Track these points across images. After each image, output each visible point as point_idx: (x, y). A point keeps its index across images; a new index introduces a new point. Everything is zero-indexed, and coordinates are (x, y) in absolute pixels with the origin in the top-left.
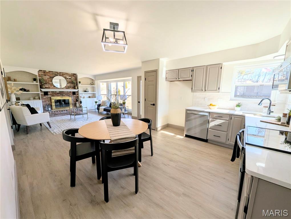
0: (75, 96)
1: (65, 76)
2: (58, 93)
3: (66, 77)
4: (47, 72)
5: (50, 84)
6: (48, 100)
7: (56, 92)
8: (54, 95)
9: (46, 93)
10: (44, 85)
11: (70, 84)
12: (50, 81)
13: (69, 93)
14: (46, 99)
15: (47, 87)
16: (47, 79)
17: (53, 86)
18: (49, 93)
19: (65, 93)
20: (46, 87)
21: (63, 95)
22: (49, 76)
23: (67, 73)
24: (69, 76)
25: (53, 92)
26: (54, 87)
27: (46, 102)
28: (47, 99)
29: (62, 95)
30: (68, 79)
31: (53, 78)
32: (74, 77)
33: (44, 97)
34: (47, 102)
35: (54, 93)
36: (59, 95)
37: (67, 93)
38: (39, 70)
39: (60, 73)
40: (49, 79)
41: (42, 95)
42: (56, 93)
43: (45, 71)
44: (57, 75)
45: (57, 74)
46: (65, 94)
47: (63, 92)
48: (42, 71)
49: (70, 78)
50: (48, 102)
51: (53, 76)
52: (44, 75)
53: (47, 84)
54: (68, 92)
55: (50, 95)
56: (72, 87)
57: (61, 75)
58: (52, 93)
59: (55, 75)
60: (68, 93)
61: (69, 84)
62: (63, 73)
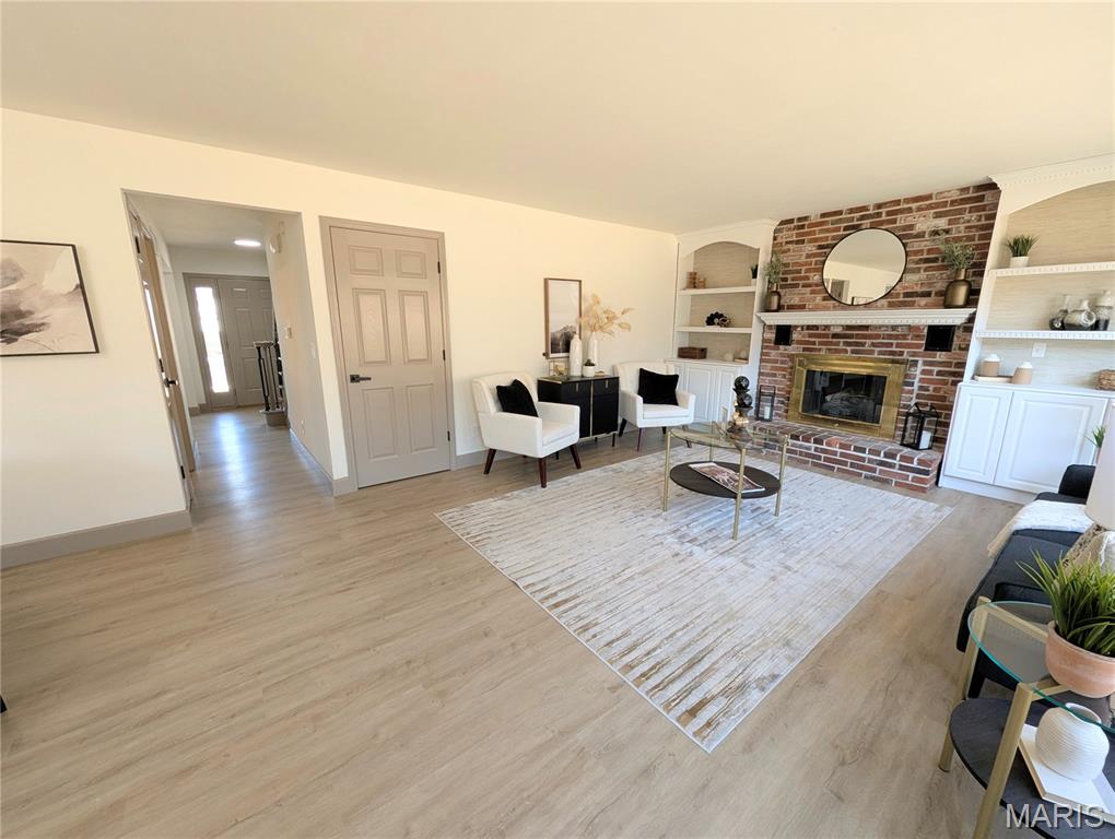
0: (940, 356)
1: (902, 221)
2: (835, 336)
3: (911, 227)
4: (813, 220)
5: (809, 286)
6: (784, 369)
7: (827, 327)
8: (814, 343)
9: (783, 335)
10: (778, 294)
11: (923, 275)
12: (815, 270)
13: (904, 337)
14: (776, 361)
15: (796, 301)
16: (803, 259)
17: (819, 298)
18: (795, 336)
19: (878, 337)
20: (792, 303)
21: (863, 345)
22: (816, 240)
23: (929, 197)
24: (938, 215)
25: (816, 327)
26: (824, 299)
27: (775, 375)
28: (782, 362)
29: (857, 344)
30: (921, 235)
31: (833, 246)
32: (974, 216)
33: (773, 354)
34: (779, 378)
35: (819, 336)
36: (841, 347)
37: (890, 337)
38: (782, 223)
39: (879, 206)
40: (814, 260)
41: (768, 341)
42: (826, 336)
43: (806, 218)
44: (857, 228)
45: (862, 218)
46: (873, 345)
47: (866, 327)
48: (791, 221)
49: (942, 223)
50: (784, 376)
51: (834, 238)
52: (797, 242)
53: (796, 286)
54: (900, 331)
55: (800, 342)
56: (939, 294)
57: (884, 217)
58: (810, 335)
59: (846, 229)
60: (897, 337)
61: (914, 271)
62: (897, 202)
